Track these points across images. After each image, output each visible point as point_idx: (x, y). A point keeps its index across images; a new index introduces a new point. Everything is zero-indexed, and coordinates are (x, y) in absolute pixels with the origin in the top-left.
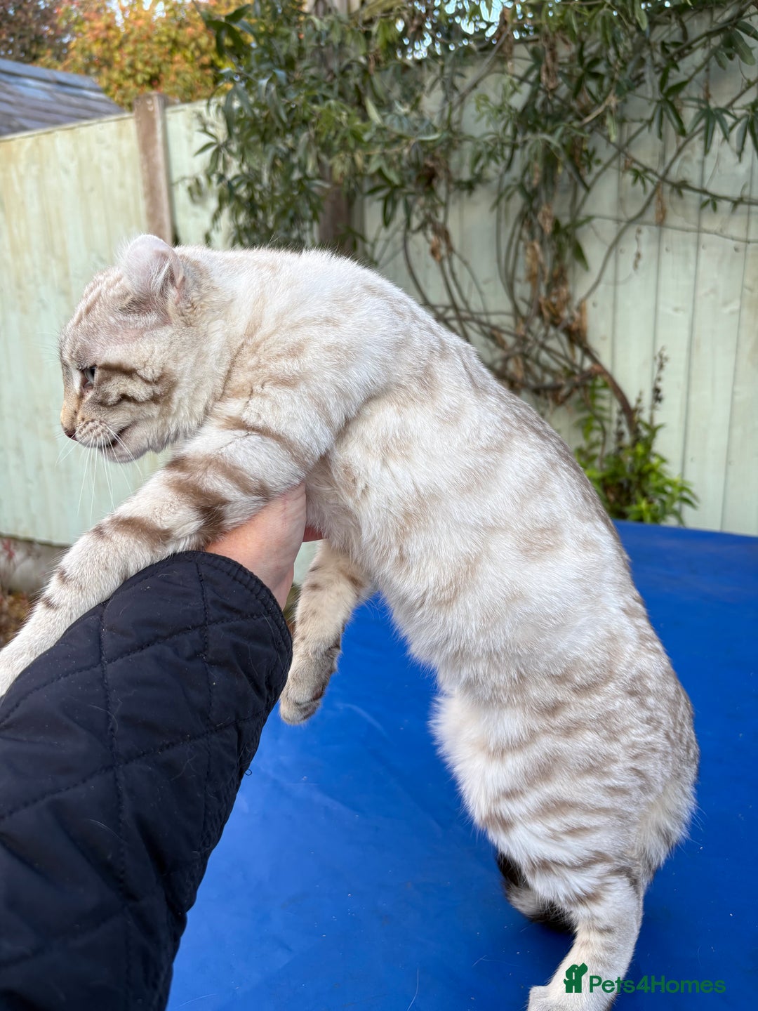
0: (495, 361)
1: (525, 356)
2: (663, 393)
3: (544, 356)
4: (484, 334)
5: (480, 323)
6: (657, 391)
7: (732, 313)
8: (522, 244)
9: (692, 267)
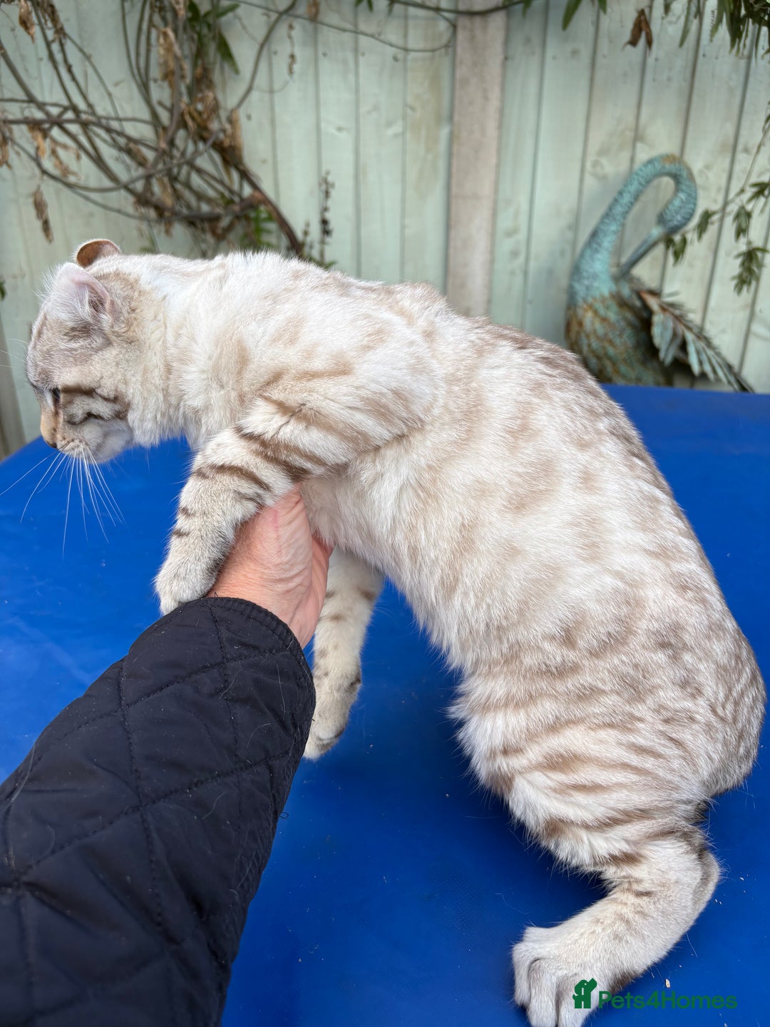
0: (134, 181)
1: (174, 179)
2: (333, 225)
3: (196, 180)
4: (115, 145)
5: (109, 130)
6: (324, 222)
7: (396, 136)
8: (154, 33)
9: (351, 77)
